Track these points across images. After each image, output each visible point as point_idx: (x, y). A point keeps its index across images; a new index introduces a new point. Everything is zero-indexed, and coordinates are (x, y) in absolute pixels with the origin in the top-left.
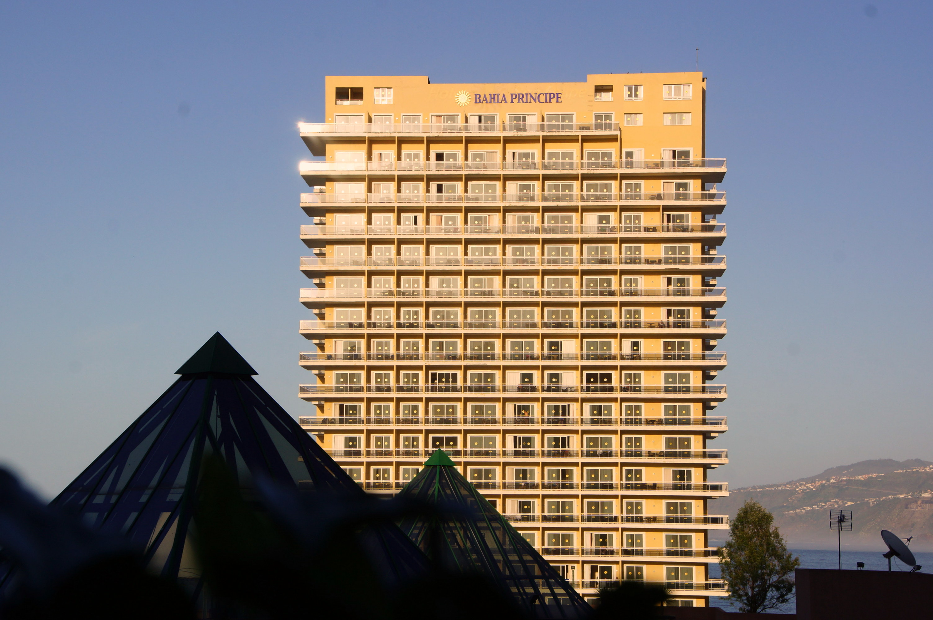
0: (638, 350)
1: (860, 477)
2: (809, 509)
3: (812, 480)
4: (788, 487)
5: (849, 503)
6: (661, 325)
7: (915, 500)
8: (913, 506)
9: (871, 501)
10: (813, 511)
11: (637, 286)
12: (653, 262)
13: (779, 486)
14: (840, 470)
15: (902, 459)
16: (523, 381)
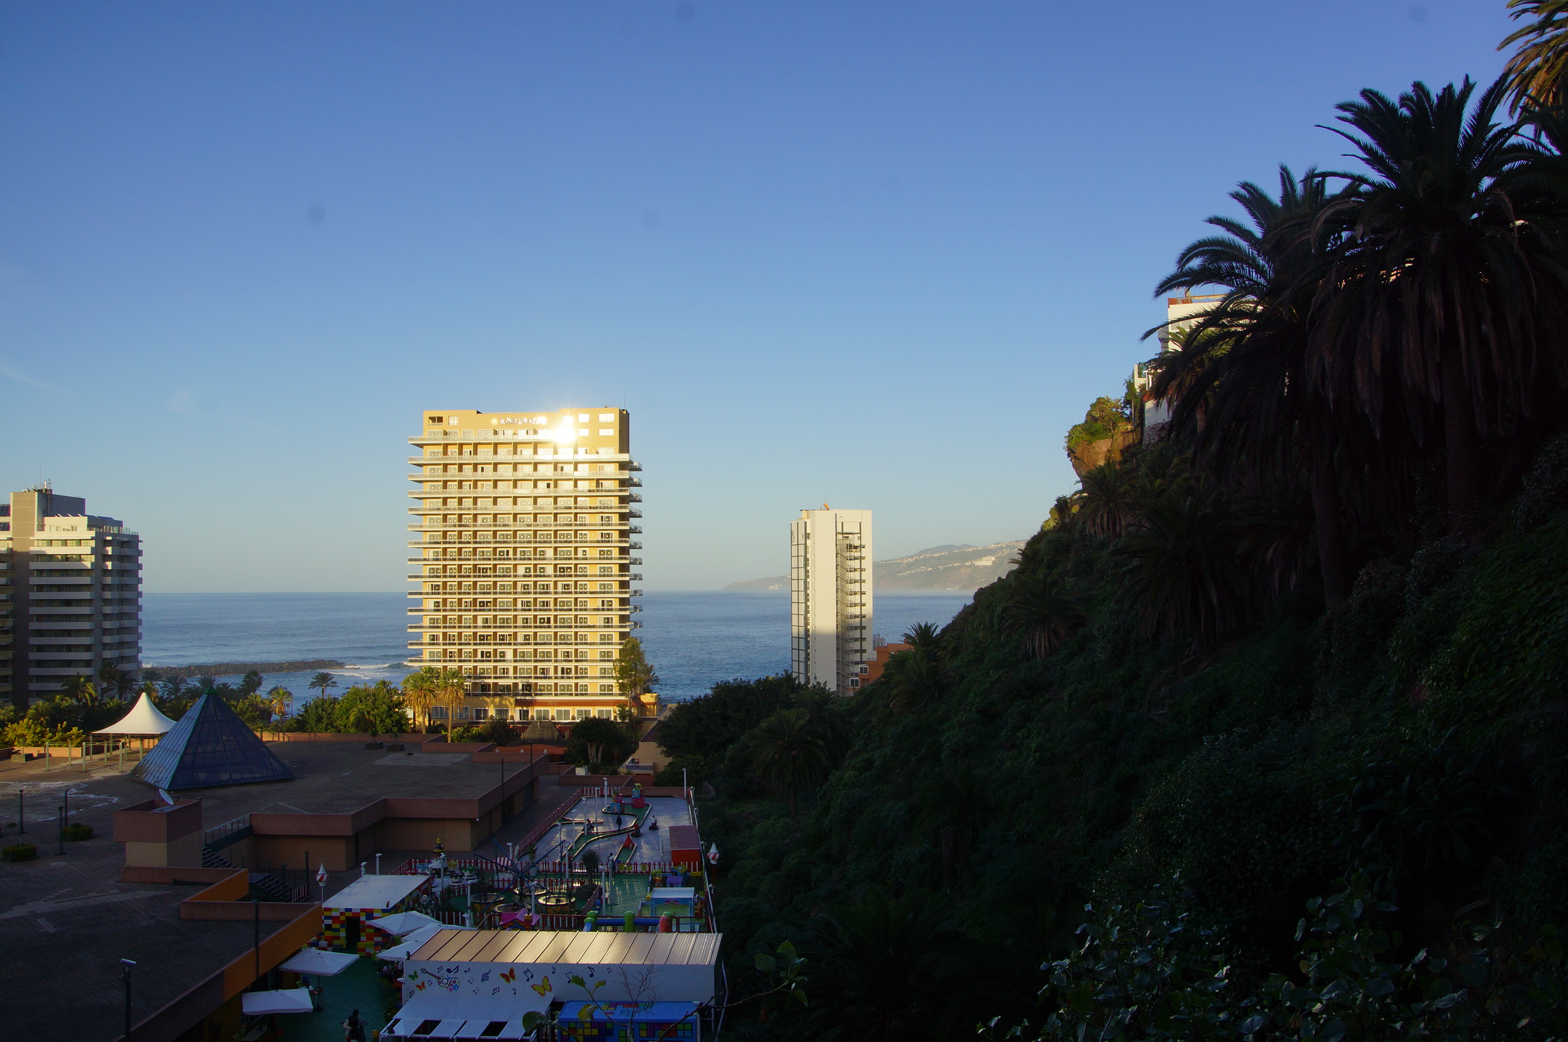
0: (585, 555)
1: (936, 555)
2: (909, 572)
3: (912, 557)
4: (899, 561)
5: (930, 569)
6: (598, 542)
7: (962, 567)
8: (961, 570)
9: (941, 567)
10: (912, 573)
11: (585, 521)
12: (594, 508)
13: (894, 560)
14: (927, 551)
15: (958, 545)
16: (526, 572)
